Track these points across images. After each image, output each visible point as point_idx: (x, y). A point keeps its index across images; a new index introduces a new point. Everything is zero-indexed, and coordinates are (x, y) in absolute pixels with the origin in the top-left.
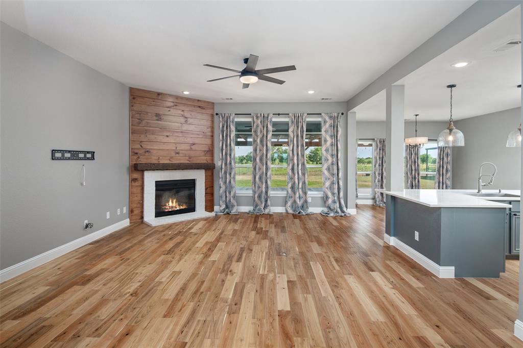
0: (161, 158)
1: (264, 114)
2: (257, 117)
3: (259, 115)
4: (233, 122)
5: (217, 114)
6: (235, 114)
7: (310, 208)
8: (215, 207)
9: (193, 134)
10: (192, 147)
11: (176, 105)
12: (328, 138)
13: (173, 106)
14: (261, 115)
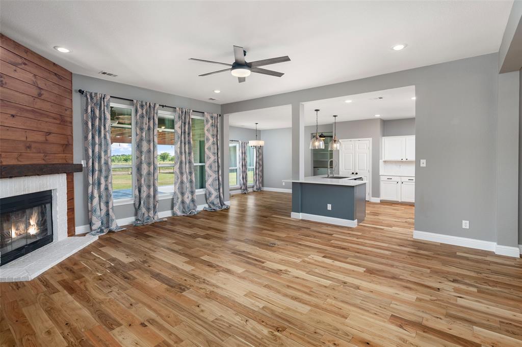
1: (150, 104)
2: (142, 106)
3: (144, 104)
4: (107, 107)
5: (81, 92)
6: (111, 97)
7: (198, 206)
8: (76, 228)
9: (48, 116)
10: (48, 138)
11: (25, 64)
12: (210, 137)
13: (21, 64)
14: (146, 104)
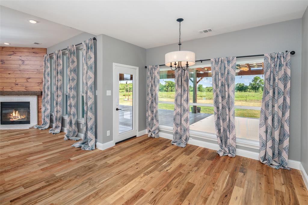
0: (5, 87)
9: (29, 71)
10: (28, 80)
11: (15, 53)
